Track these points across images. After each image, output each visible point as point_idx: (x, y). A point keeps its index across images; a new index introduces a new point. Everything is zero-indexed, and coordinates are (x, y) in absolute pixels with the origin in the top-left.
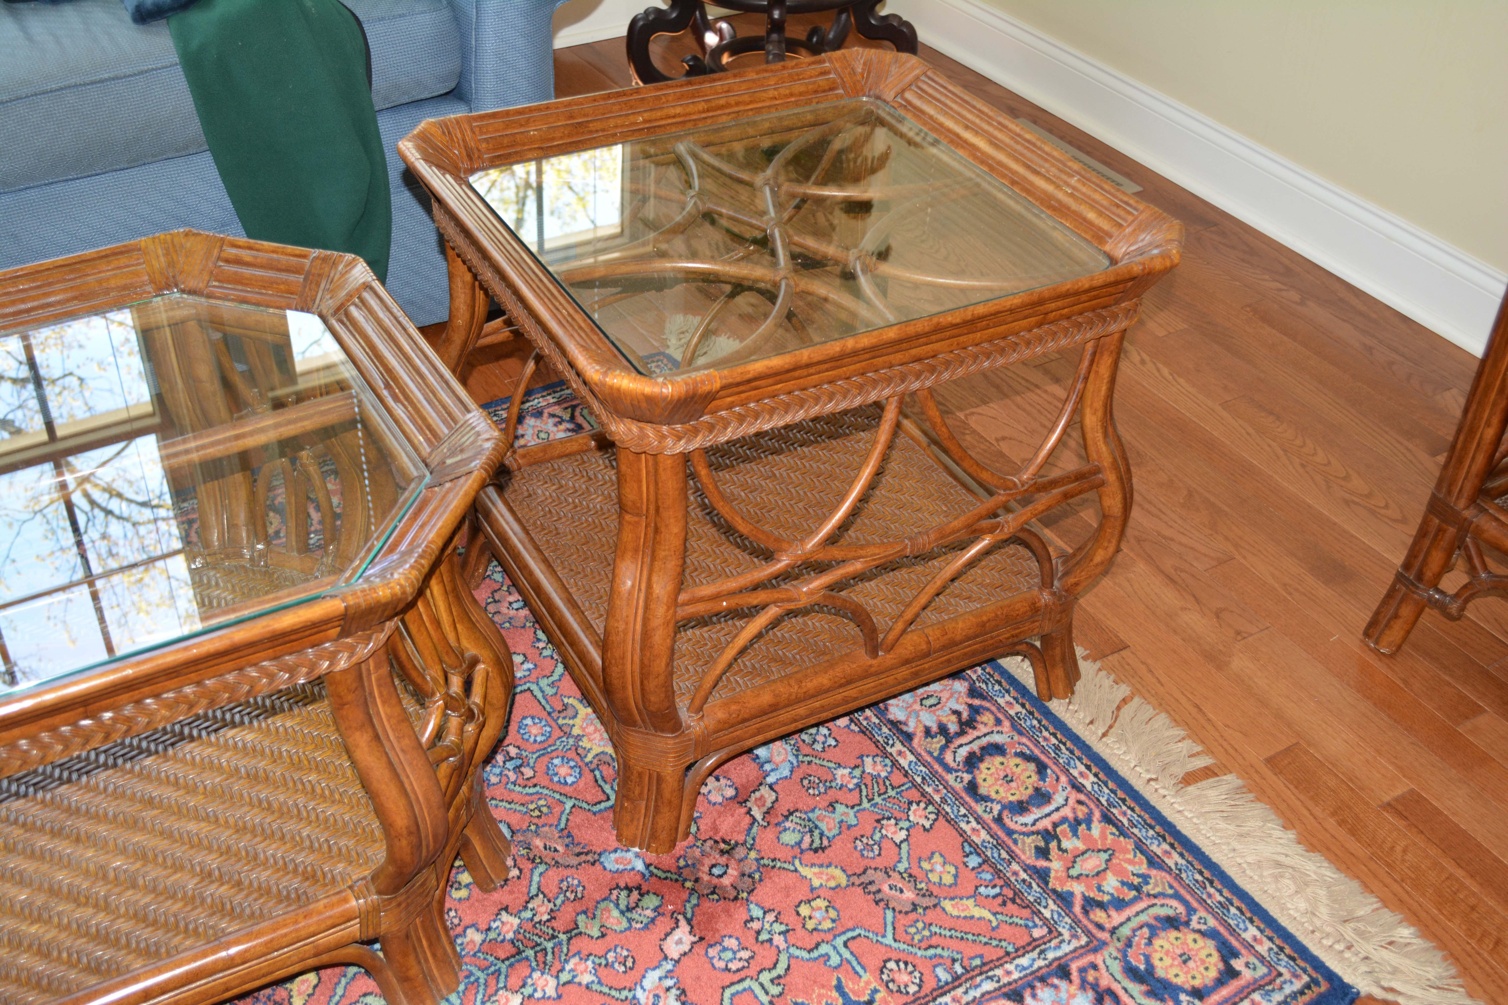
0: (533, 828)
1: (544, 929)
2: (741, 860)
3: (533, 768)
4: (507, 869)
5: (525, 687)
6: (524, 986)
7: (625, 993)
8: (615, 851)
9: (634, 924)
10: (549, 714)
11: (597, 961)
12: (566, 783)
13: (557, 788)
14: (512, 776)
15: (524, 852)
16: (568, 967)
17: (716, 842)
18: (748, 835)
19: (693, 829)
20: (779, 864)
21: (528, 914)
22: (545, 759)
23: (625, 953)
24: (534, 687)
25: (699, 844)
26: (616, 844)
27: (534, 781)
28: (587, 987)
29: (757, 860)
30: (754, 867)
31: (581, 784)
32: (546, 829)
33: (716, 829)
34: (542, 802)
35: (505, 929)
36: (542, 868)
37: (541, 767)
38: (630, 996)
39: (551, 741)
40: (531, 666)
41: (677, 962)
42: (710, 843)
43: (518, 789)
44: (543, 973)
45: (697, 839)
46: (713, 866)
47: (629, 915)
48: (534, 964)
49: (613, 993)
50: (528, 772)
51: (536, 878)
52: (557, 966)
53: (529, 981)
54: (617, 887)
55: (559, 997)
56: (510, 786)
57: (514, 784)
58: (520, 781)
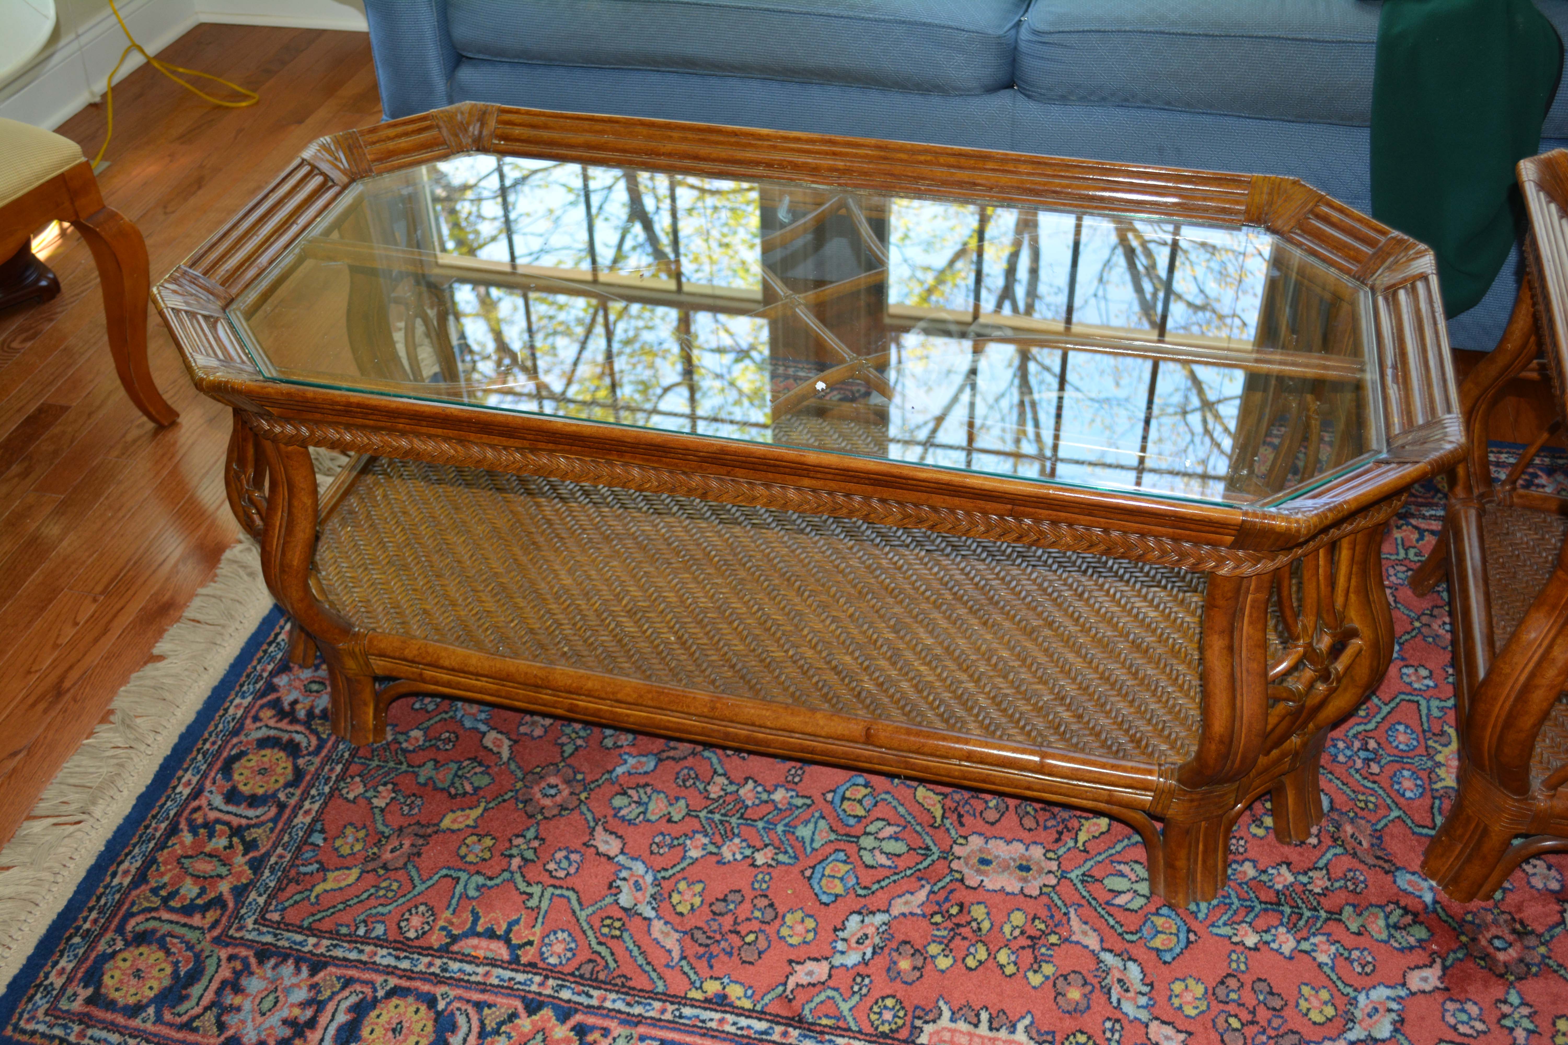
0: (1351, 814)
1: (1311, 898)
2: (1528, 948)
3: (1381, 767)
4: (1309, 835)
5: (1415, 699)
6: (1266, 931)
7: (1349, 990)
8: (1413, 874)
9: (1392, 941)
10: (1424, 731)
11: (1341, 950)
12: (1403, 795)
13: (1393, 795)
14: (1359, 764)
15: (1332, 829)
16: (1313, 940)
17: (1514, 919)
18: (1549, 931)
19: (1498, 895)
20: (1562, 972)
21: (1305, 879)
22: (1397, 766)
23: (1370, 959)
24: (1423, 703)
25: (1496, 911)
26: (1417, 868)
27: (1376, 778)
28: (1320, 965)
29: (1544, 957)
30: (1536, 961)
31: (1417, 803)
32: (1363, 822)
33: (1520, 908)
34: (1373, 799)
35: (1278, 879)
36: (1339, 850)
37: (1389, 771)
38: (1353, 994)
39: (1411, 754)
40: (1431, 684)
41: (1413, 994)
42: (1506, 917)
43: (1357, 776)
44: (1288, 932)
45: (1496, 906)
46: (1497, 937)
47: (1393, 931)
48: (1285, 920)
49: (1339, 983)
50: (1375, 768)
51: (1329, 855)
52: (1304, 933)
53: (1273, 931)
54: (1397, 903)
55: (1291, 958)
56: (1352, 771)
57: (1357, 771)
58: (1364, 772)
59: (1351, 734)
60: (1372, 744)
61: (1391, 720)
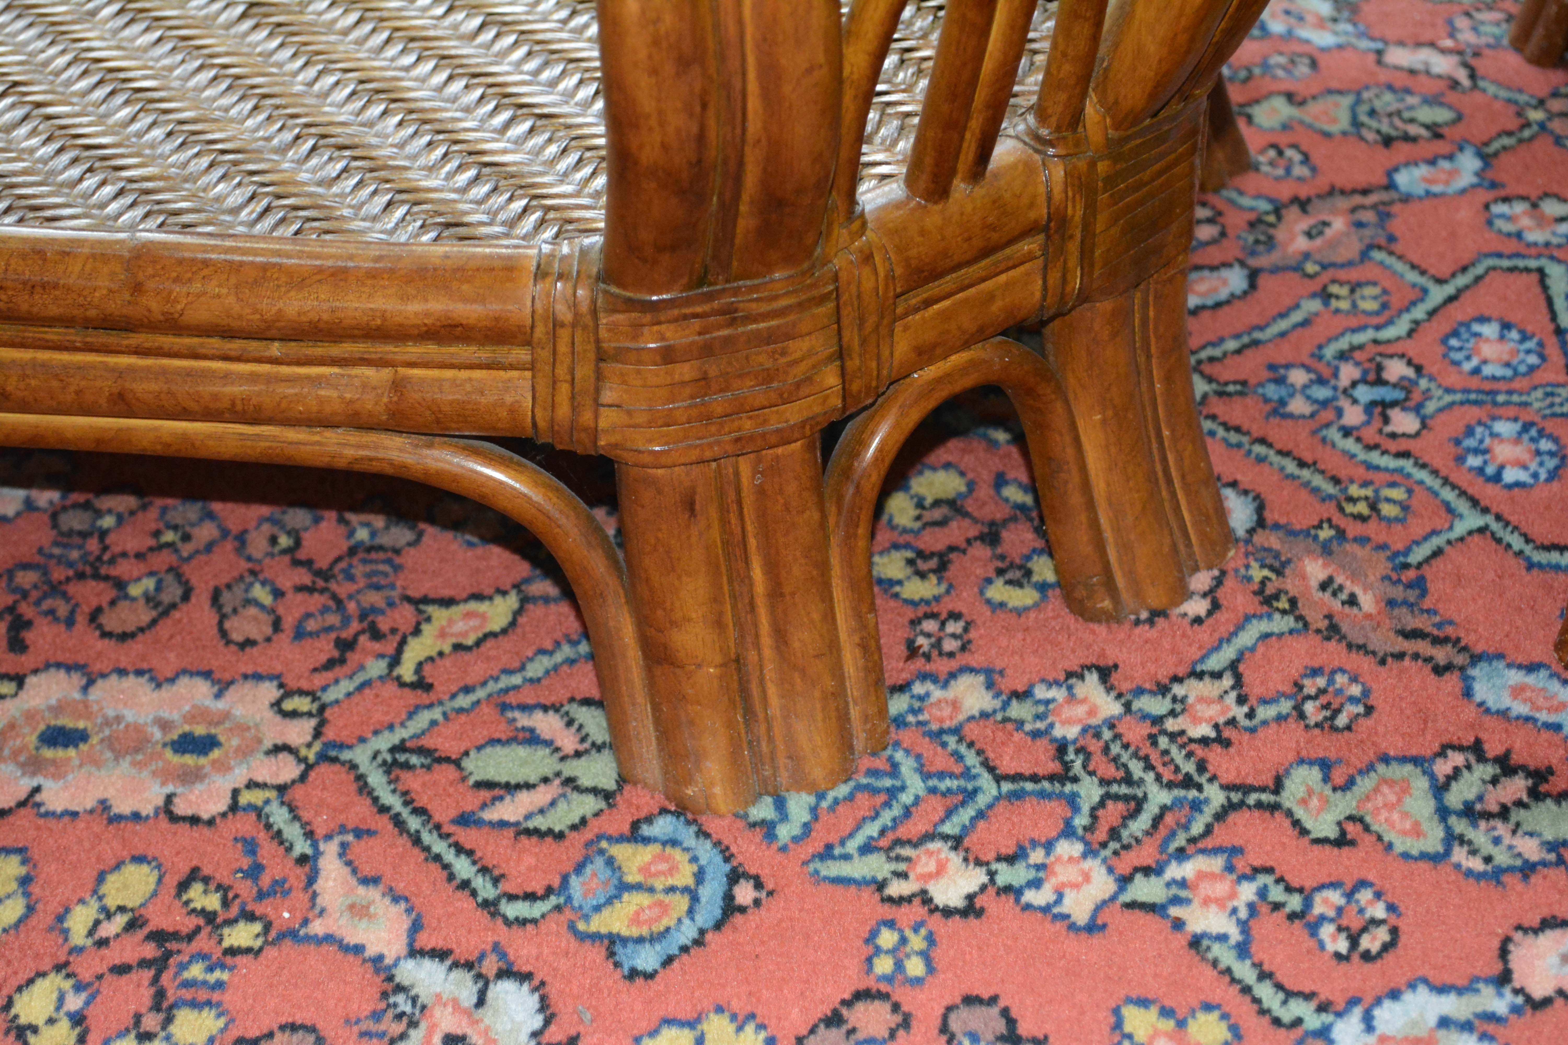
0: (1324, 534)
1: (1177, 755)
3: (1425, 418)
4: (1186, 594)
5: (1533, 264)
6: (1010, 859)
7: (1298, 1008)
8: (1531, 668)
9: (1459, 854)
11: (1277, 894)
12: (1497, 478)
13: (1464, 479)
14: (1353, 416)
15: (1258, 573)
16: (1174, 871)
21: (1157, 706)
22: (1475, 412)
23: (1379, 911)
26: (1543, 651)
27: (1409, 444)
28: (1196, 942)
31: (1542, 493)
32: (1362, 549)
34: (1394, 493)
35: (1069, 712)
36: (1281, 624)
37: (1449, 424)
38: (1313, 1021)
41: (1540, 1005)
43: (1349, 444)
44: (1089, 852)
47: (1460, 826)
48: (1081, 821)
49: (1265, 992)
50: (1405, 422)
51: (1247, 638)
52: (1146, 855)
53: (1037, 856)
54: (1477, 749)
55: (1093, 927)
56: (1334, 434)
57: (1347, 432)
58: (1370, 434)
59: (1329, 352)
60: (1396, 370)
61: (1458, 312)
